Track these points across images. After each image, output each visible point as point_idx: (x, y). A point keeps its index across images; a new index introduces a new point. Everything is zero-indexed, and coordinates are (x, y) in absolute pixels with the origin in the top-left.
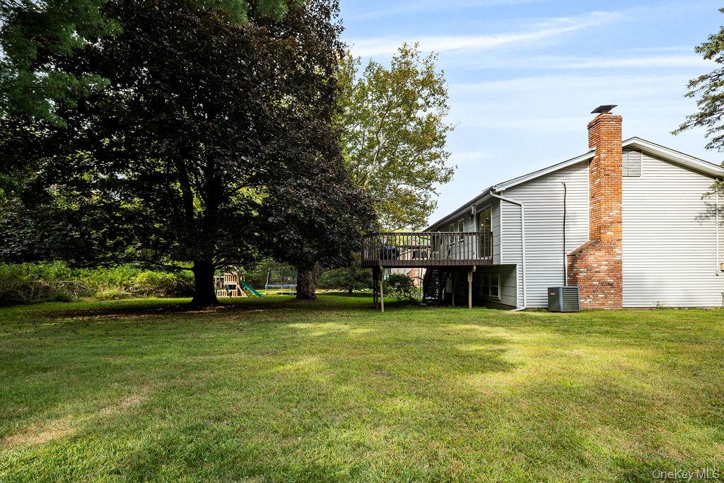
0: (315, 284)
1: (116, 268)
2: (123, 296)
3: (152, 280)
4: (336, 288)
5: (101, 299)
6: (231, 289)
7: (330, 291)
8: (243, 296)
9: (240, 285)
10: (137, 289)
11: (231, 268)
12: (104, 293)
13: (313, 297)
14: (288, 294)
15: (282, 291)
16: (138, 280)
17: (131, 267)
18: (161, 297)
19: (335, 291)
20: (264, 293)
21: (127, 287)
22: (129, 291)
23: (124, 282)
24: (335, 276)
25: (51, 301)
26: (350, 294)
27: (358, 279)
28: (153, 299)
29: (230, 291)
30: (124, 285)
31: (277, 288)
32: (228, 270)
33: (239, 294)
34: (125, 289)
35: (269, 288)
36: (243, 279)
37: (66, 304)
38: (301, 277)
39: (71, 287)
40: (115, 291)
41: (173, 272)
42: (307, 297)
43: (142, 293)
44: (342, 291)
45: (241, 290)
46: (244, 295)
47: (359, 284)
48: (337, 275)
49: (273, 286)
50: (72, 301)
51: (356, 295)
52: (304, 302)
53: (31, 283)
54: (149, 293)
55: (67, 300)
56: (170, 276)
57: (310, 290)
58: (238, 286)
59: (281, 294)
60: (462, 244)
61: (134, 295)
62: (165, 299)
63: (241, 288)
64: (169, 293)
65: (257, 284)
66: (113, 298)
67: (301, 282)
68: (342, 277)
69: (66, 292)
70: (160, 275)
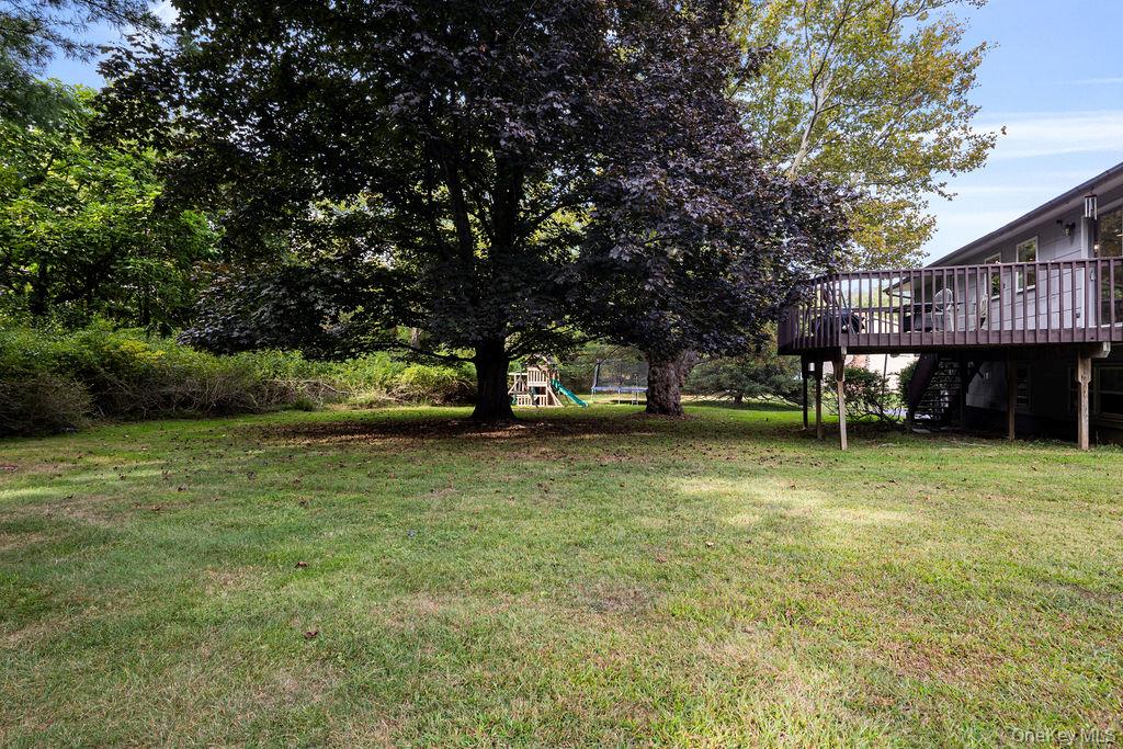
0: (681, 386)
1: (365, 358)
2: (384, 404)
3: (423, 379)
4: (711, 394)
5: (354, 406)
6: (538, 393)
7: (701, 398)
8: (556, 406)
9: (553, 387)
10: (402, 392)
11: (537, 359)
12: (358, 398)
13: (677, 410)
14: (630, 402)
15: (618, 397)
16: (404, 379)
17: (393, 359)
18: (436, 405)
19: (709, 398)
20: (589, 400)
21: (389, 388)
22: (393, 395)
23: (386, 382)
24: (711, 373)
25: (289, 408)
26: (738, 404)
27: (754, 377)
28: (425, 408)
29: (536, 396)
30: (386, 386)
31: (610, 392)
32: (533, 362)
33: (551, 402)
34: (387, 392)
35: (598, 392)
36: (556, 377)
37: (307, 414)
38: (654, 373)
39: (315, 388)
40: (372, 394)
41: (450, 366)
42: (665, 410)
43: (409, 398)
44: (723, 399)
45: (553, 395)
46: (558, 405)
47: (758, 386)
48: (715, 371)
49: (605, 389)
50: (315, 410)
51: (750, 406)
52: (661, 420)
53: (266, 382)
54: (420, 399)
55: (308, 409)
56: (449, 372)
57: (672, 398)
58: (549, 389)
59: (617, 402)
60: (1031, 296)
61: (399, 402)
62: (441, 409)
63: (554, 392)
64: (448, 399)
65: (578, 386)
66: (370, 405)
67: (654, 382)
68: (725, 375)
69: (309, 397)
70: (434, 372)
